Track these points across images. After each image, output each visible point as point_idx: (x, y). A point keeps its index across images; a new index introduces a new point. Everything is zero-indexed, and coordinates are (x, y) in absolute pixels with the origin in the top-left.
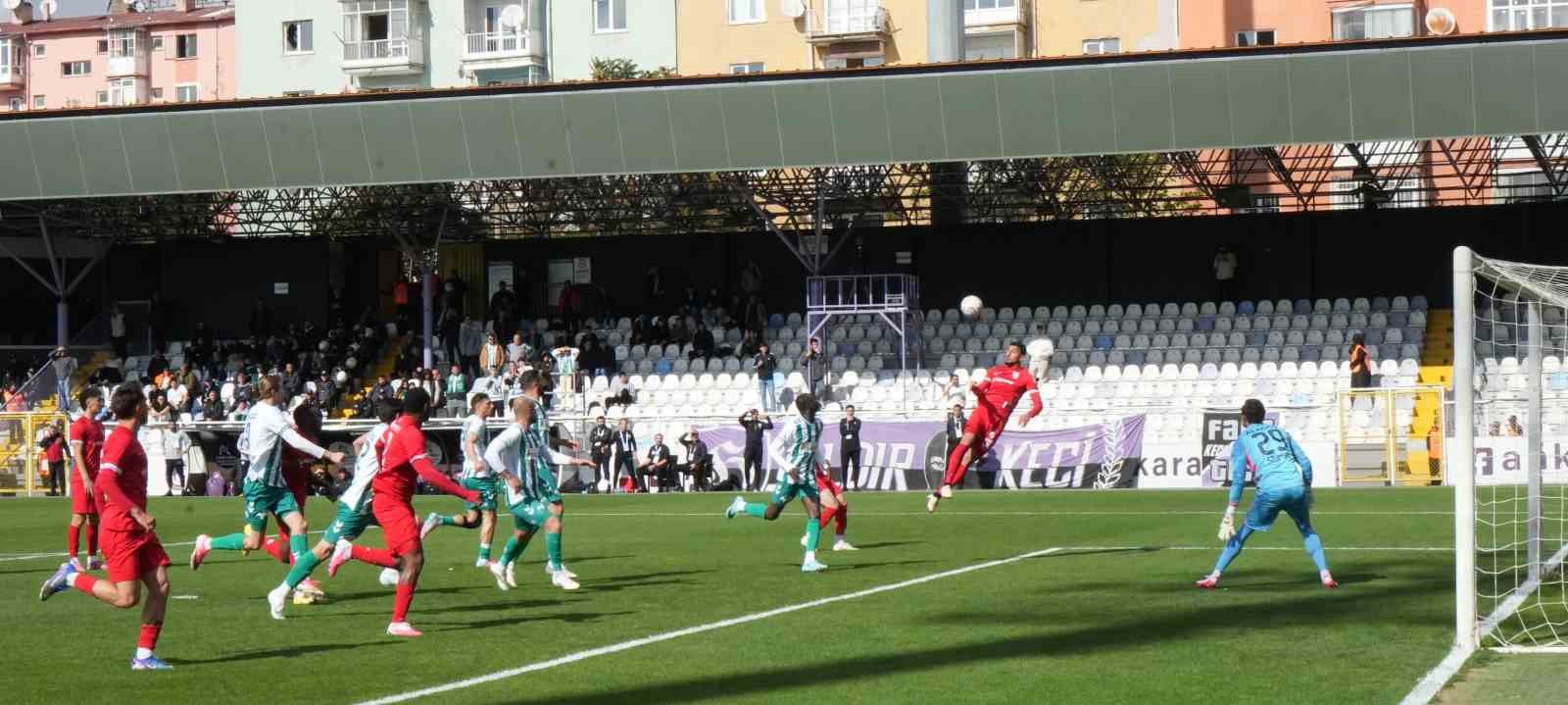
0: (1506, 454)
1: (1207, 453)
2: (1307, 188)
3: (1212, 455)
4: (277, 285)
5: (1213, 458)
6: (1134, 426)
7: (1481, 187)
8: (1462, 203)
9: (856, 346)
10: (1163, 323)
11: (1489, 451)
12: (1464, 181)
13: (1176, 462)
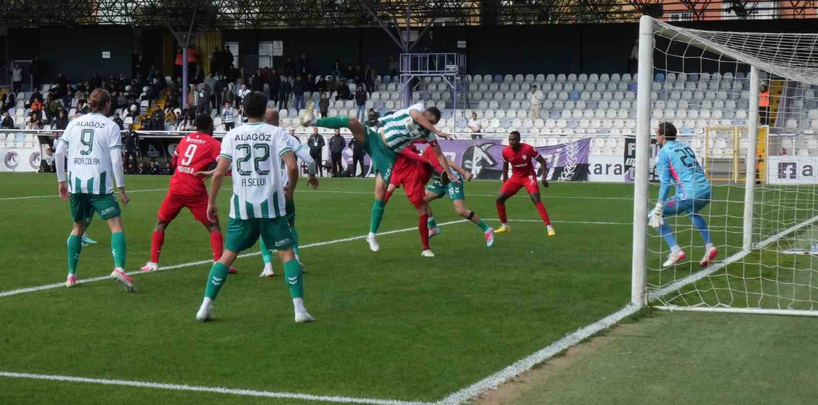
0: (805, 167)
1: (627, 163)
2: (698, 7)
3: (630, 164)
4: (104, 53)
5: (631, 166)
6: (584, 145)
7: (803, 8)
8: (792, 17)
9: (431, 95)
10: (610, 85)
11: (794, 164)
12: (792, 4)
13: (608, 166)
